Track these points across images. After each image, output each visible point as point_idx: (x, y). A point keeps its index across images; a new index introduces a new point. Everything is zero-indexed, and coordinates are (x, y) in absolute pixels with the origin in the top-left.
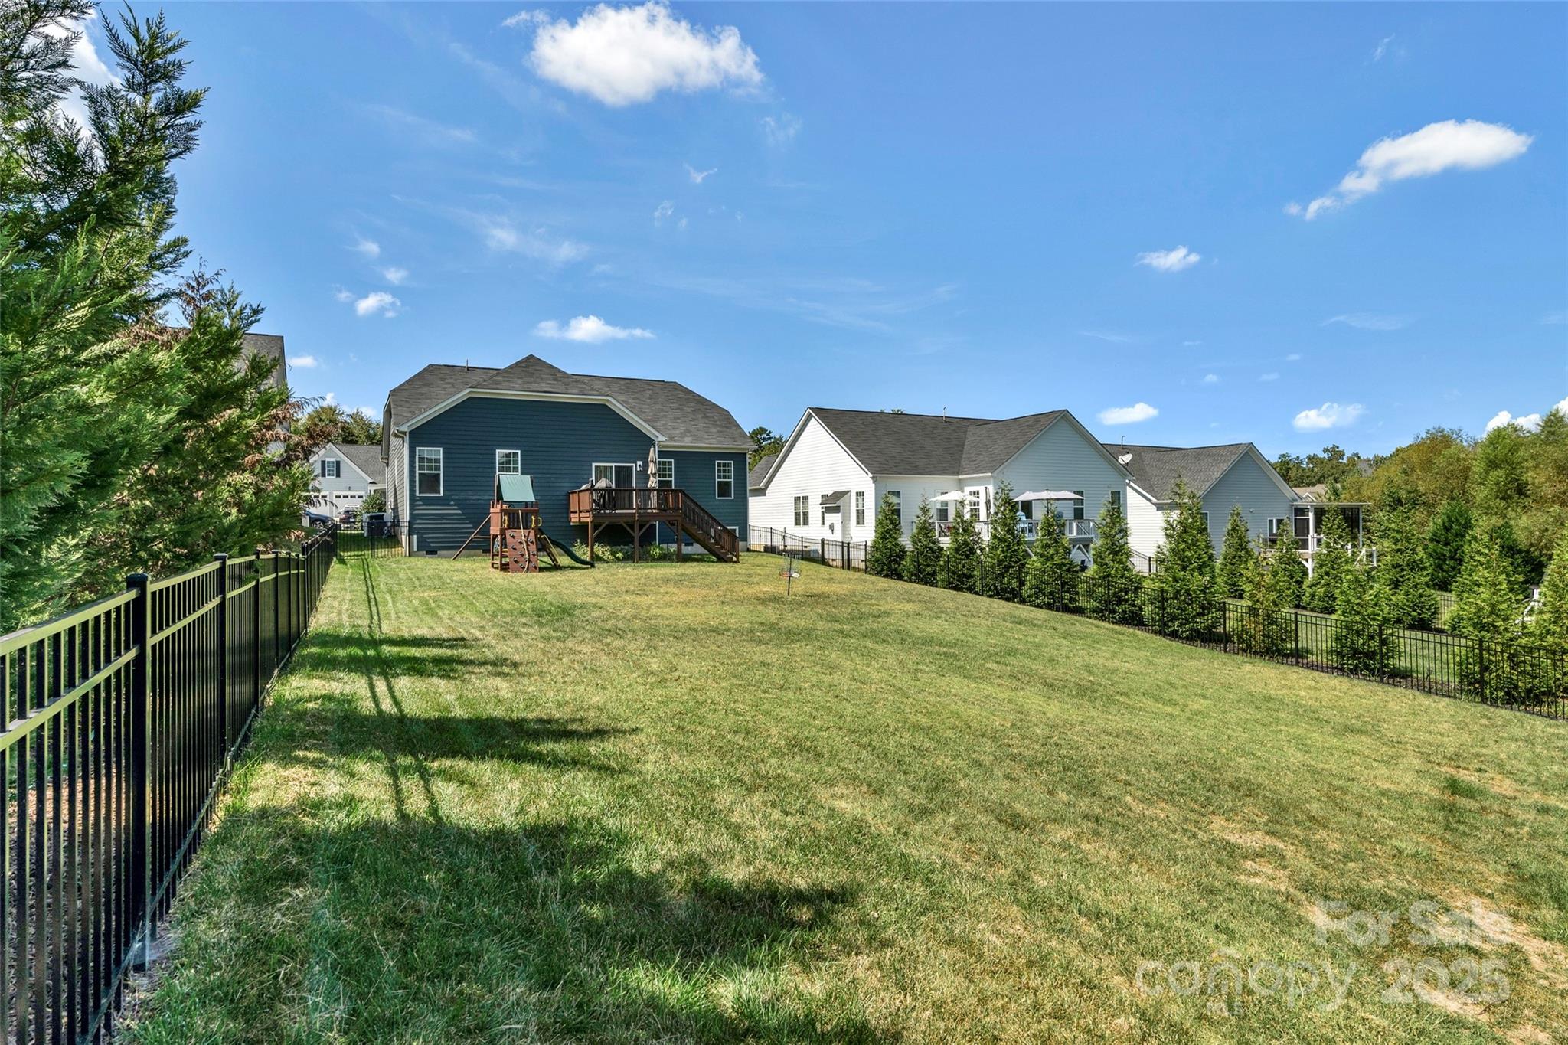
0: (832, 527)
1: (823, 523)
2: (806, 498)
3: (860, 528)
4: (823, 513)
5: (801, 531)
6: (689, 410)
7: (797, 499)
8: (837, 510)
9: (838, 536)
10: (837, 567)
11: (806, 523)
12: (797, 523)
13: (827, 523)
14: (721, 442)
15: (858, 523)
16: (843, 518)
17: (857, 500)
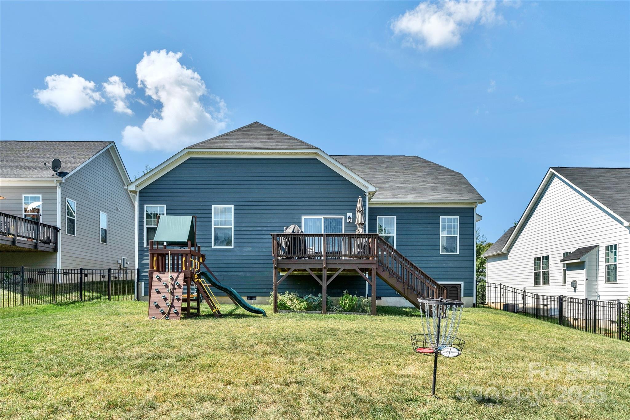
0: (574, 285)
1: (564, 282)
2: (546, 258)
3: (610, 285)
4: (564, 271)
5: (542, 290)
6: (421, 174)
7: (537, 259)
8: (580, 266)
9: (581, 294)
10: (578, 328)
11: (546, 282)
12: (537, 283)
13: (569, 281)
14: (447, 198)
15: (608, 280)
16: (588, 274)
17: (607, 255)
